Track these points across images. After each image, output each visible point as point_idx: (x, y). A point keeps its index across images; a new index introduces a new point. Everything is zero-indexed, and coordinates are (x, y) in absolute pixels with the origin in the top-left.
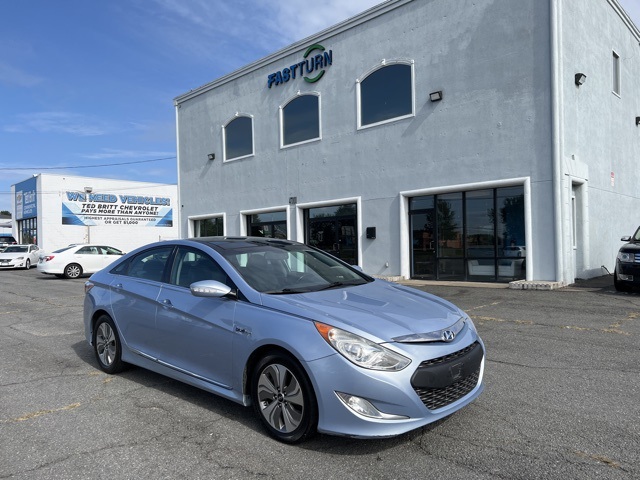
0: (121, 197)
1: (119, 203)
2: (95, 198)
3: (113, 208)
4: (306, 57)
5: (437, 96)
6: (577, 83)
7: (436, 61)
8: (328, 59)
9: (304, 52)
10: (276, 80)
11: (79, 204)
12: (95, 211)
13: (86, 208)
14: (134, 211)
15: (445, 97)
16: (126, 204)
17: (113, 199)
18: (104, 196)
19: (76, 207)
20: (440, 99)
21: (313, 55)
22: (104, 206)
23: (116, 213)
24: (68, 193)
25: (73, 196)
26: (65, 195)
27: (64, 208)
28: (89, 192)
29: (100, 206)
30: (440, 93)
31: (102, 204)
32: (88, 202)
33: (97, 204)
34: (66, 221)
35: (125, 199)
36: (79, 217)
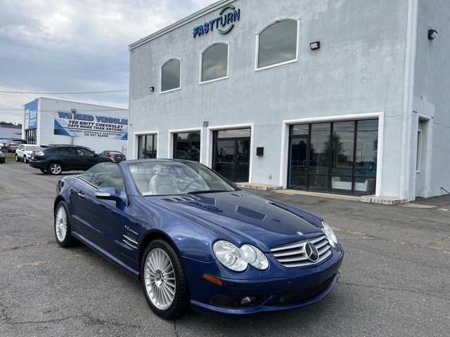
0: (97, 117)
1: (95, 121)
2: (78, 117)
3: (91, 124)
4: (221, 14)
5: (315, 46)
6: (430, 38)
7: (317, 18)
8: (236, 16)
9: (219, 11)
10: (199, 32)
11: (67, 121)
12: (78, 126)
13: (71, 124)
14: (106, 128)
15: (321, 46)
16: (100, 123)
17: (91, 118)
18: (85, 116)
19: (65, 123)
20: (318, 48)
21: (226, 13)
22: (85, 123)
23: (93, 128)
24: (59, 113)
25: (62, 115)
26: (57, 114)
27: (56, 123)
28: (74, 112)
29: (81, 123)
30: (318, 43)
31: (83, 121)
32: (73, 120)
33: (79, 121)
34: (57, 132)
35: (99, 119)
36: (66, 129)
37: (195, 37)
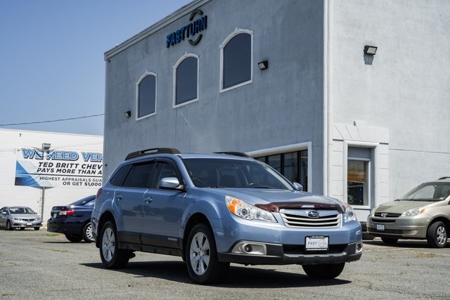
0: (84, 154)
1: (81, 161)
2: (54, 156)
3: (74, 167)
4: (191, 20)
5: (263, 65)
6: (366, 54)
8: (204, 24)
11: (36, 162)
12: (52, 170)
13: (42, 167)
14: (98, 171)
15: (270, 66)
16: (89, 163)
17: (74, 156)
18: (63, 154)
19: (31, 166)
21: (195, 19)
22: (64, 165)
23: (76, 173)
24: (24, 150)
25: (28, 154)
26: (21, 152)
27: (19, 167)
28: (47, 148)
29: (58, 165)
31: (61, 162)
32: (45, 160)
33: (55, 162)
34: (19, 181)
35: (88, 156)
36: (34, 177)
37: (168, 46)
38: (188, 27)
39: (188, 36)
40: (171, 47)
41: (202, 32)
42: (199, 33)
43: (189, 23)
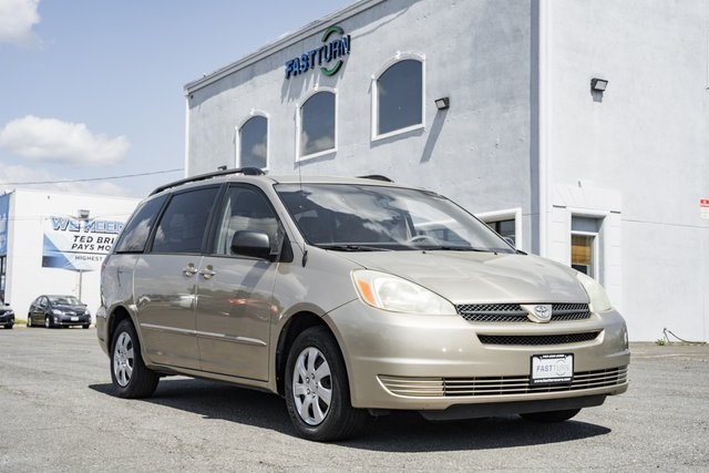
2: (93, 227)
8: (346, 46)
9: (322, 35)
10: (295, 69)
11: (69, 235)
12: (92, 247)
13: (78, 242)
15: (451, 104)
18: (106, 225)
19: (63, 241)
20: (447, 107)
22: (107, 241)
24: (53, 219)
25: (59, 224)
26: (50, 222)
27: (47, 242)
28: (84, 217)
29: (100, 240)
30: (447, 101)
31: (104, 236)
32: (81, 233)
33: (95, 236)
34: (48, 262)
36: (67, 256)
37: (288, 76)
38: (321, 51)
39: (320, 62)
40: (292, 77)
41: (343, 58)
42: (338, 59)
43: (322, 45)
